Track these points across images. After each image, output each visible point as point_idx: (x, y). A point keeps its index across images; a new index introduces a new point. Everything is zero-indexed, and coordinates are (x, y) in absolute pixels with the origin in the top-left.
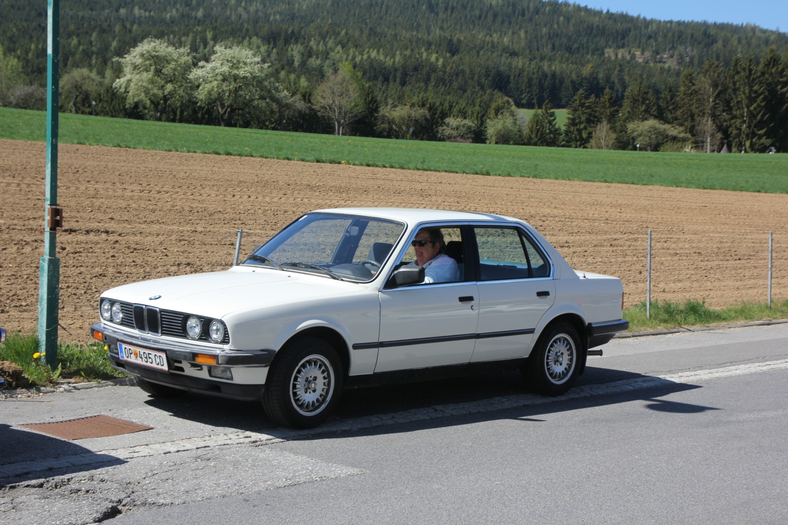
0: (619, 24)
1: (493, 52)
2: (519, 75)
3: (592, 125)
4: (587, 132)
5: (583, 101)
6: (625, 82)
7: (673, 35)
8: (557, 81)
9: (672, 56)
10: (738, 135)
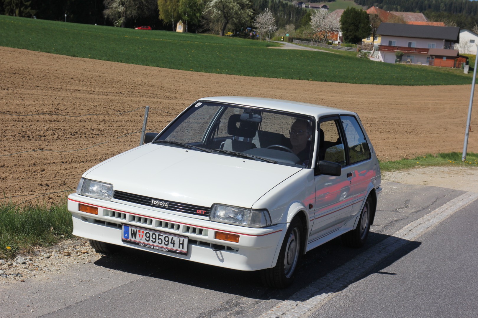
10: (10, 4)
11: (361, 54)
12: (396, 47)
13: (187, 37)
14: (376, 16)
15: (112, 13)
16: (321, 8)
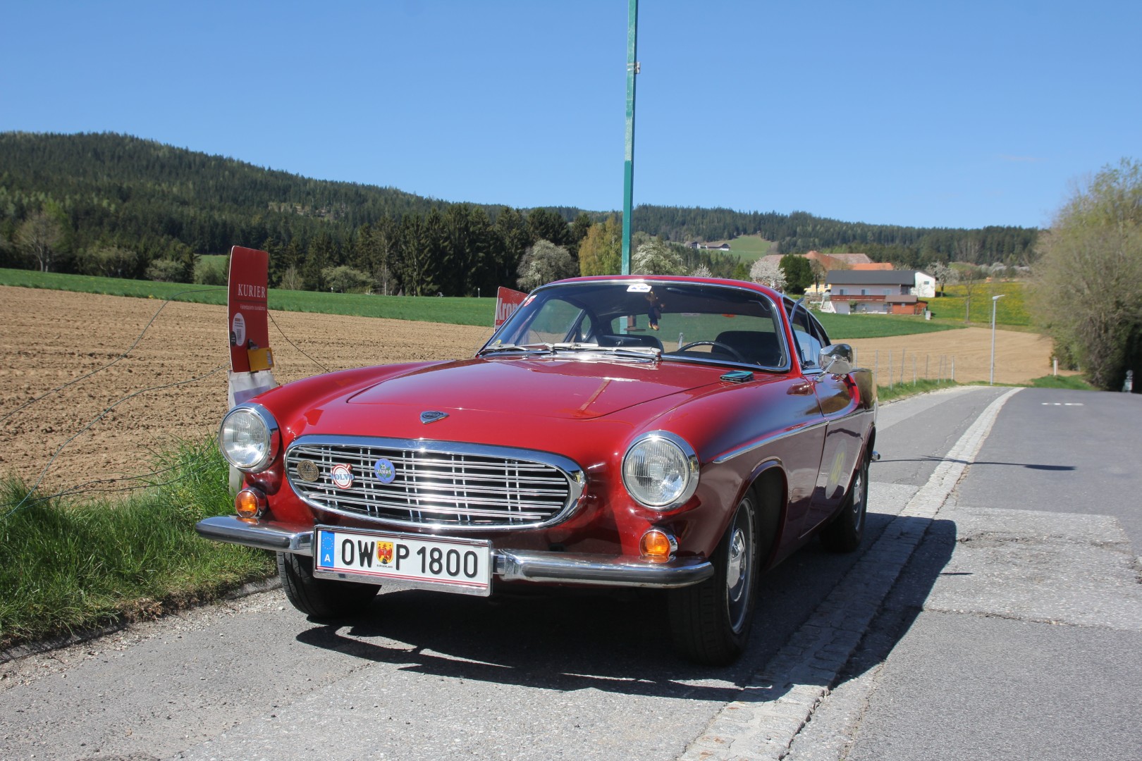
0: (280, 181)
1: (164, 200)
2: (191, 222)
3: (281, 270)
4: (277, 276)
5: (271, 248)
6: (291, 233)
7: (330, 193)
8: (228, 230)
9: (329, 212)
10: (410, 281)
12: (849, 296)
14: (817, 261)
15: (527, 282)
16: (720, 247)
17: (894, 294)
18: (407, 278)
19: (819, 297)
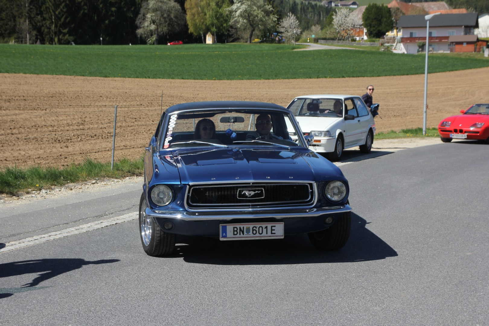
10: (49, 33)
11: (384, 48)
12: (417, 38)
13: (216, 48)
14: (398, 9)
15: (144, 32)
16: (350, 5)
17: (458, 35)
18: (46, 30)
19: (393, 39)
